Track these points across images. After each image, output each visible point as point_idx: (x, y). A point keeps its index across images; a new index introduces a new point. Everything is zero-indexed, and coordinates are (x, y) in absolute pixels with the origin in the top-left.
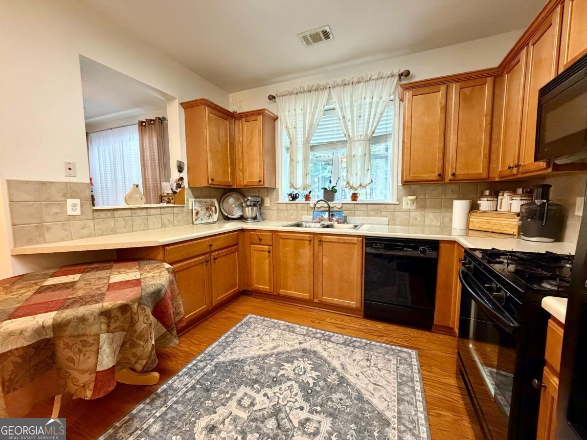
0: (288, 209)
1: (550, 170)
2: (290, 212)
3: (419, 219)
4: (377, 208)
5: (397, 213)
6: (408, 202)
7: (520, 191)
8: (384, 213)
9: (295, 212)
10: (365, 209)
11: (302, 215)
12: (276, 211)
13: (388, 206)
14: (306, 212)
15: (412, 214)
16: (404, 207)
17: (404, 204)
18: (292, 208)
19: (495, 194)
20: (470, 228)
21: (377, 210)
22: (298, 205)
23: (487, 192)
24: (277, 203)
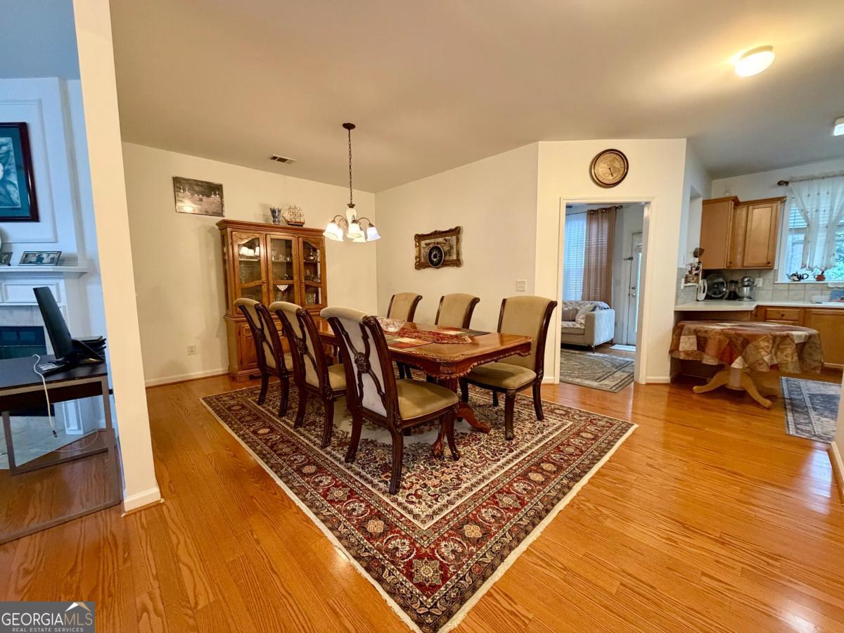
0: (790, 289)
2: (791, 293)
9: (802, 292)
12: (771, 292)
14: (819, 292)
18: (796, 289)
22: (808, 285)
24: (774, 284)
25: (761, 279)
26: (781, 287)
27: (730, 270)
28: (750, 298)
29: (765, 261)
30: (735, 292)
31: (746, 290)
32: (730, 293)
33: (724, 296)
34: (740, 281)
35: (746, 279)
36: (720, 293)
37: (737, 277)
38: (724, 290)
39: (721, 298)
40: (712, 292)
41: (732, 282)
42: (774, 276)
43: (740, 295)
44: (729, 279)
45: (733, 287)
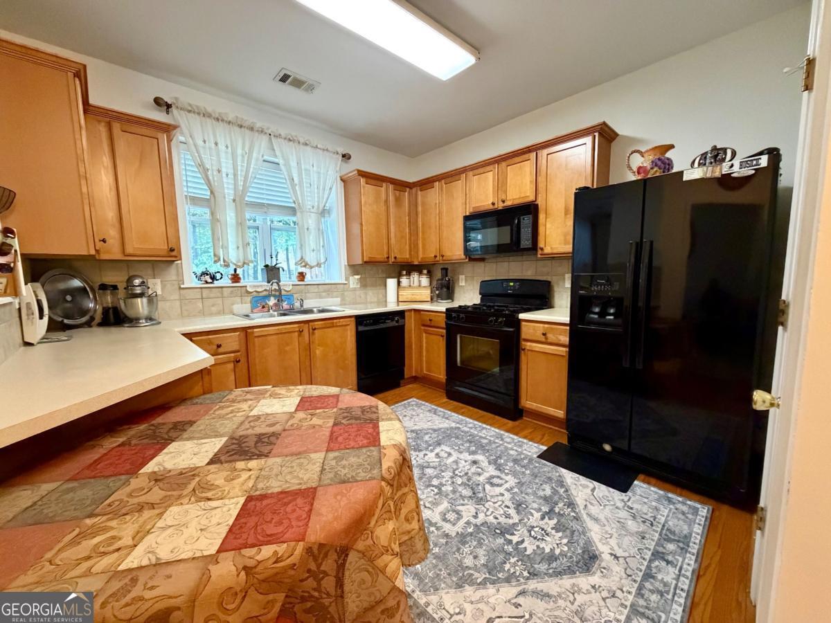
0: (204, 296)
1: (467, 260)
2: (208, 302)
3: (363, 296)
4: (329, 289)
5: (346, 293)
6: (354, 281)
7: (425, 272)
8: (335, 294)
9: (219, 301)
10: (316, 290)
11: (233, 304)
12: (178, 303)
13: (338, 286)
14: (238, 299)
15: (358, 293)
16: (351, 286)
17: (351, 282)
18: (212, 295)
19: (409, 274)
20: (400, 300)
21: (329, 291)
22: (224, 289)
23: (404, 272)
24: (180, 288)
25: (158, 281)
26: (190, 294)
27: (93, 261)
28: (151, 319)
29: (164, 247)
30: (116, 310)
31: (141, 305)
32: (106, 311)
33: (92, 319)
34: (121, 286)
35: (137, 282)
36: (84, 312)
37: (110, 278)
38: (91, 305)
39: (88, 324)
40: (59, 311)
41: (103, 287)
42: (178, 275)
43: (130, 313)
44: (98, 280)
45: (109, 299)
